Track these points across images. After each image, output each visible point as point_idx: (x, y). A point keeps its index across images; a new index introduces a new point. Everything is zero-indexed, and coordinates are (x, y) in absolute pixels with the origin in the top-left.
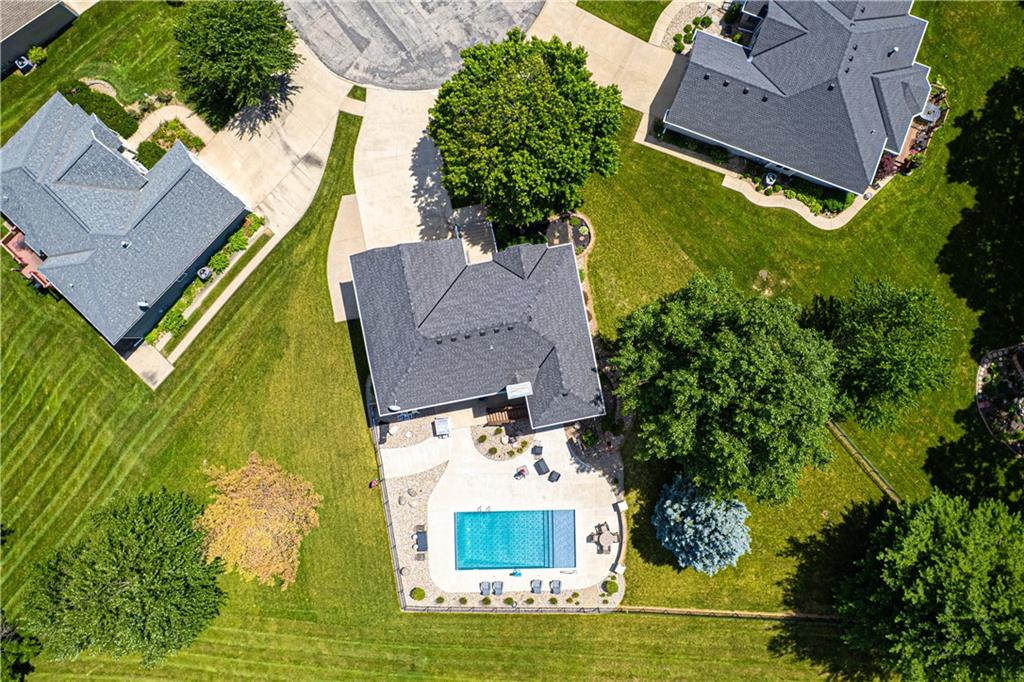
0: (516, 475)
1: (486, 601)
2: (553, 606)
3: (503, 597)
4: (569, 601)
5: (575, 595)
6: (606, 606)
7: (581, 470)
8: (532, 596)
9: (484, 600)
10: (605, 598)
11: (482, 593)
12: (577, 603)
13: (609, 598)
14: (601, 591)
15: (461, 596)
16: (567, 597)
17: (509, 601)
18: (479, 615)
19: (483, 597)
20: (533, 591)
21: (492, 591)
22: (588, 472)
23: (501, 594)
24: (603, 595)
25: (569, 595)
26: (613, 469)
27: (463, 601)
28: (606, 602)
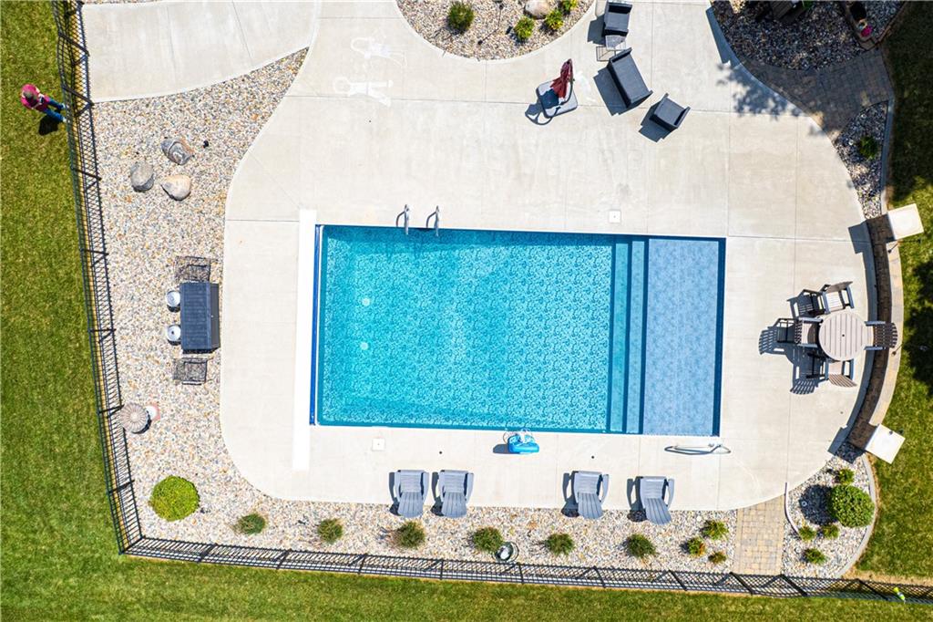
0: (532, 110)
1: (410, 536)
2: (636, 563)
3: (468, 526)
4: (689, 547)
5: (712, 528)
6: (811, 570)
7: (753, 103)
8: (567, 526)
9: (403, 530)
10: (810, 544)
11: (394, 509)
12: (716, 558)
13: (823, 545)
14: (799, 520)
15: (325, 516)
16: (684, 536)
17: (485, 539)
18: (382, 584)
19: (397, 522)
20: (571, 510)
21: (429, 501)
22: (775, 112)
23: (462, 512)
24: (807, 532)
25: (690, 531)
26: (858, 108)
27: (330, 530)
28: (810, 556)
